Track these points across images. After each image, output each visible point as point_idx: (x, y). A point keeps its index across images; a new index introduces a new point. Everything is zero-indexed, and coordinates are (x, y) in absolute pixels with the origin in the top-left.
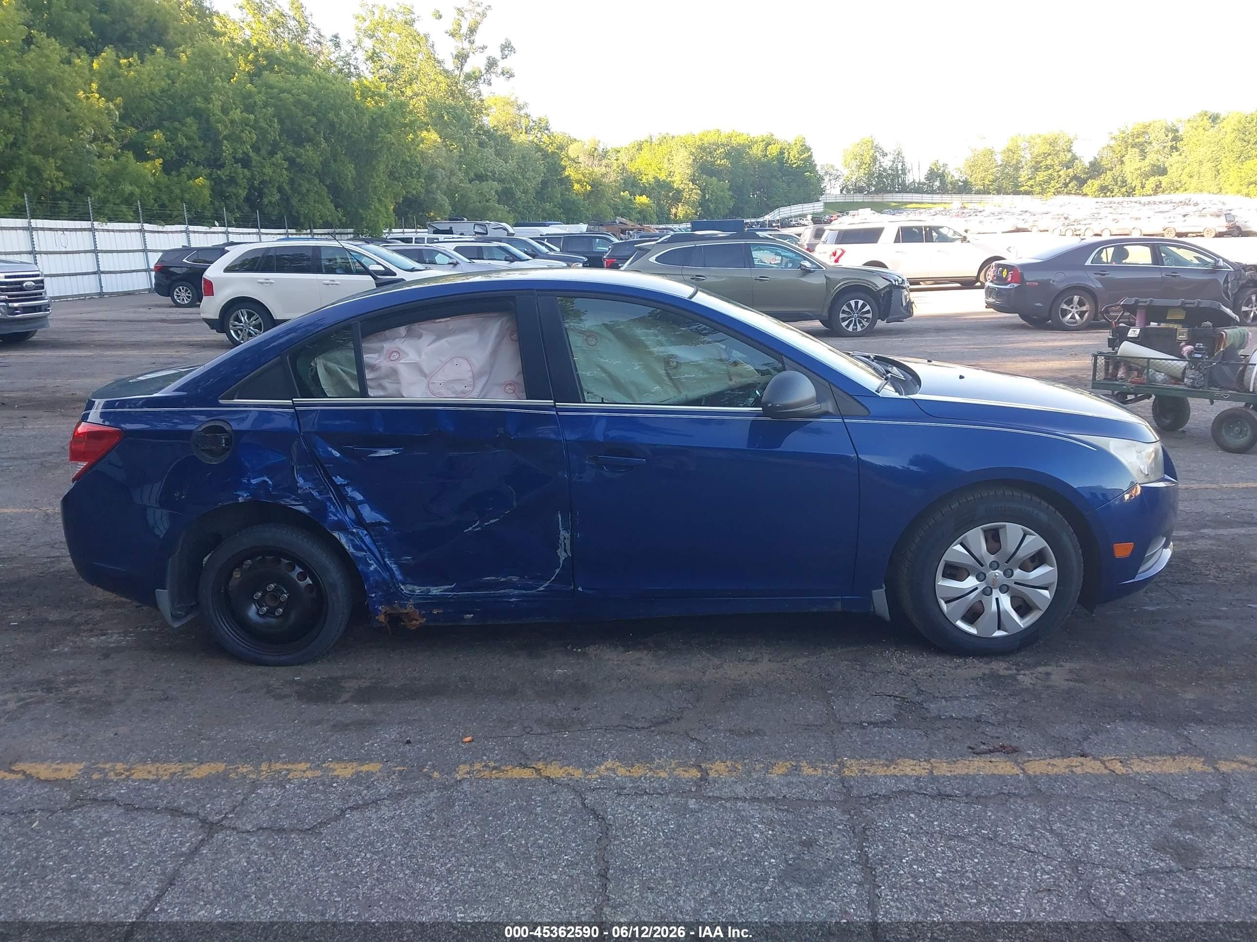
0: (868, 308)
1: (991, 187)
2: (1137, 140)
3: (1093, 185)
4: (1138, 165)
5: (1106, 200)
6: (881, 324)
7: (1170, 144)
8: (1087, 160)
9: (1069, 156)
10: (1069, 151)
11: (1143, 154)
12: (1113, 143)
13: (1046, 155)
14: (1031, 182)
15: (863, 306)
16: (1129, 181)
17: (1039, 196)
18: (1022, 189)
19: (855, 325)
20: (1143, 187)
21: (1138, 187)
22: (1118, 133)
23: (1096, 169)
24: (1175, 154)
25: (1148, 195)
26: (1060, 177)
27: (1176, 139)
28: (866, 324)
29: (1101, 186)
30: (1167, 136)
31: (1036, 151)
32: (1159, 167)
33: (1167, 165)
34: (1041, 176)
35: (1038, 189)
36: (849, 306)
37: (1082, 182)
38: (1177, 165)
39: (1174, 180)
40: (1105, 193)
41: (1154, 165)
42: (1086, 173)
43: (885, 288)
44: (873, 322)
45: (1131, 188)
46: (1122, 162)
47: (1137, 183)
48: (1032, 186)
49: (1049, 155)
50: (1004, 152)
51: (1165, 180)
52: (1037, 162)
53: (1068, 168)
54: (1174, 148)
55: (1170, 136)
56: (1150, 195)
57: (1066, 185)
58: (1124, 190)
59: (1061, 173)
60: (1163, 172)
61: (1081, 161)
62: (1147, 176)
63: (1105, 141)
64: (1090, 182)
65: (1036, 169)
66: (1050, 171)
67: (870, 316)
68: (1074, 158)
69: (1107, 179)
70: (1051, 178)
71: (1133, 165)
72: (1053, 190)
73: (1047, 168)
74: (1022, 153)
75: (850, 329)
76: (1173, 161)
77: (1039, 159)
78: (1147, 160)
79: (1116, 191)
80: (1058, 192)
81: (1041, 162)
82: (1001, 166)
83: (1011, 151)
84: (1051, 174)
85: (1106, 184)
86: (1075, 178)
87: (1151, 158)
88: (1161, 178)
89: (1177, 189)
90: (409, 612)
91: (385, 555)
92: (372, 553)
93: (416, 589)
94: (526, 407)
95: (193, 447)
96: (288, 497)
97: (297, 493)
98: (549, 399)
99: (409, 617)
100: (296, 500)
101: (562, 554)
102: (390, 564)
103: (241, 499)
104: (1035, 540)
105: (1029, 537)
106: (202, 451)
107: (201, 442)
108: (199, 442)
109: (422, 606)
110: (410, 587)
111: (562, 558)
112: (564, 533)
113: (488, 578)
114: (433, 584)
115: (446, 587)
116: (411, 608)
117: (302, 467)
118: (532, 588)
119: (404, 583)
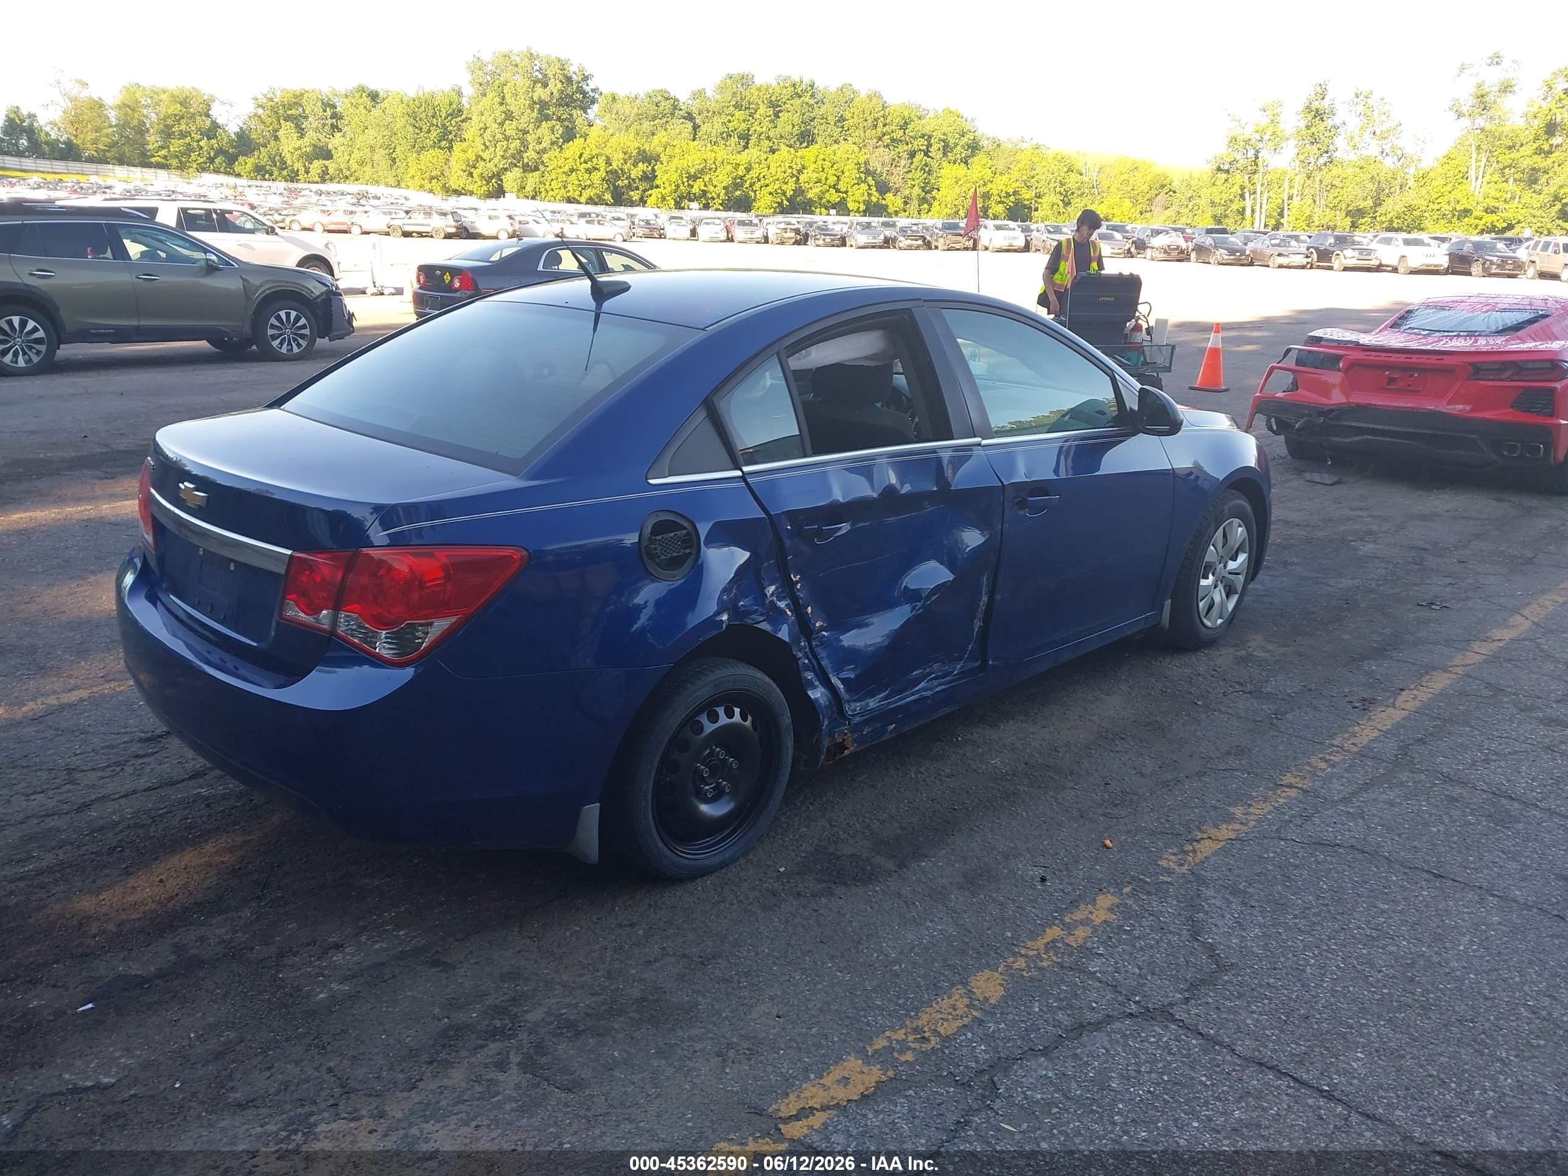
0: (303, 321)
1: (108, 154)
2: (289, 112)
3: (246, 163)
4: (298, 144)
5: (265, 184)
6: (322, 343)
7: (329, 122)
8: (233, 129)
9: (208, 123)
10: (208, 116)
11: (301, 132)
12: (260, 111)
13: (178, 118)
14: (163, 152)
15: (297, 319)
16: (289, 163)
17: (178, 172)
18: (153, 160)
19: (289, 344)
20: (307, 172)
21: (302, 170)
22: (265, 101)
23: (244, 144)
24: (338, 135)
25: (314, 183)
26: (201, 148)
27: (334, 116)
28: (304, 343)
29: (257, 166)
30: (325, 111)
31: (163, 110)
32: (322, 148)
33: (330, 146)
34: (176, 145)
35: (174, 162)
36: (279, 318)
37: (231, 160)
38: (343, 148)
39: (342, 167)
40: (264, 176)
41: (315, 146)
42: (234, 147)
43: (322, 294)
44: (312, 342)
45: (292, 171)
46: (277, 138)
47: (298, 166)
48: (165, 157)
49: (182, 117)
50: (119, 107)
51: (332, 166)
52: (166, 126)
53: (209, 138)
54: (335, 128)
55: (329, 112)
56: (318, 183)
57: (212, 160)
58: (285, 173)
59: (202, 143)
60: (328, 156)
61: (225, 131)
62: (310, 158)
63: (250, 108)
64: (241, 159)
65: (167, 134)
66: (188, 140)
67: (307, 332)
68: (215, 126)
69: (262, 156)
70: (189, 149)
71: (289, 144)
72: (195, 166)
73: (183, 135)
74: (145, 111)
75: (284, 350)
76: (336, 142)
77: (169, 122)
78: (306, 139)
79: (276, 173)
80: (202, 169)
81: (173, 126)
82: (116, 126)
83: (129, 106)
84: (189, 144)
85: (263, 163)
86: (220, 151)
87: (311, 136)
88: (327, 163)
89: (347, 177)
90: (844, 740)
91: (829, 670)
92: (814, 671)
93: (858, 706)
94: (956, 448)
95: (645, 558)
96: (755, 612)
97: (764, 604)
98: (975, 437)
99: (842, 747)
100: (762, 615)
101: (978, 624)
102: (834, 680)
103: (724, 626)
104: (1243, 531)
105: (1240, 529)
106: (656, 564)
107: (659, 549)
108: (656, 549)
109: (856, 728)
110: (853, 705)
111: (976, 629)
112: (985, 599)
113: (916, 672)
114: (872, 694)
115: (882, 695)
116: (846, 734)
117: (766, 564)
118: (949, 674)
119: (849, 702)
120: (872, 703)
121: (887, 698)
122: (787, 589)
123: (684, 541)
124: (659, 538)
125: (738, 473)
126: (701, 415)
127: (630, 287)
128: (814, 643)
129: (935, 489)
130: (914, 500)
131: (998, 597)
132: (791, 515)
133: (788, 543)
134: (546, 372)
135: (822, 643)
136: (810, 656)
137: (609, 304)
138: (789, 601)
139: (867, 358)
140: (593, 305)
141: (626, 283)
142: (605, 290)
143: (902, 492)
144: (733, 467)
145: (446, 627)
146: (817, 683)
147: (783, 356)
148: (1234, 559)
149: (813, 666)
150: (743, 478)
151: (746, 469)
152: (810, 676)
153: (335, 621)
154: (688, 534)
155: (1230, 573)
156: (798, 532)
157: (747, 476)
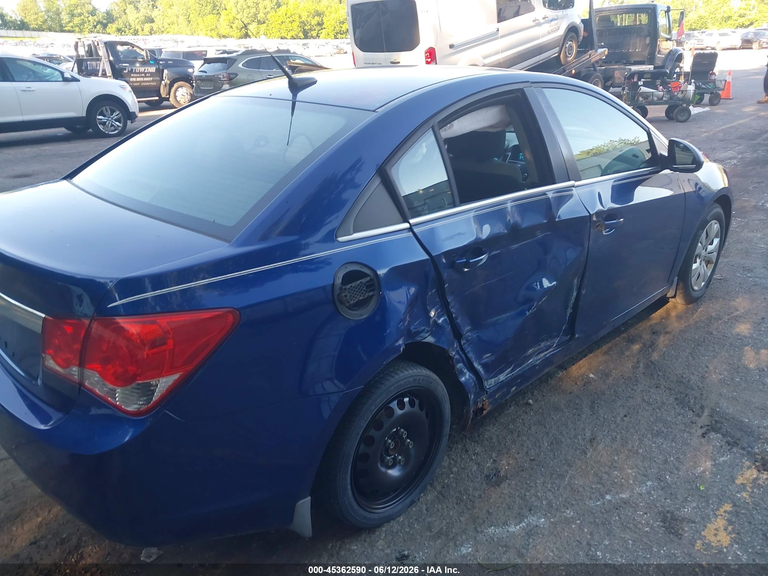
1: (43, 26)
3: (112, 28)
4: (136, 16)
7: (151, 3)
8: (103, 11)
9: (91, 7)
10: (90, 4)
11: (137, 9)
13: (76, 6)
14: (71, 24)
16: (133, 26)
18: (66, 28)
20: (143, 30)
21: (140, 30)
23: (110, 17)
24: (156, 10)
26: (89, 21)
29: (118, 29)
32: (149, 17)
33: (153, 16)
34: (77, 20)
35: (77, 29)
37: (105, 26)
38: (159, 17)
39: (160, 26)
40: (121, 33)
41: (145, 16)
42: (106, 19)
45: (135, 30)
46: (126, 14)
47: (138, 27)
48: (72, 27)
49: (78, 5)
51: (155, 27)
53: (93, 16)
56: (148, 35)
57: (95, 27)
58: (131, 31)
59: (89, 18)
60: (152, 20)
61: (100, 11)
62: (144, 23)
64: (109, 25)
65: (72, 14)
66: (82, 17)
68: (95, 9)
69: (120, 23)
70: (84, 22)
71: (132, 16)
72: (87, 30)
73: (80, 15)
74: (58, 3)
76: (156, 14)
77: (72, 8)
78: (140, 13)
79: (127, 31)
80: (91, 32)
81: (74, 10)
82: (44, 11)
85: (120, 27)
86: (99, 22)
87: (143, 11)
88: (152, 25)
89: (163, 32)
90: (483, 405)
91: (473, 360)
92: (463, 362)
93: (492, 381)
94: (559, 191)
95: (338, 304)
96: (423, 331)
97: (428, 324)
98: (570, 180)
99: (482, 409)
100: (428, 332)
101: (569, 311)
102: (476, 365)
103: (402, 349)
104: (717, 227)
105: (716, 225)
106: (347, 307)
107: (349, 295)
108: (346, 296)
109: (491, 395)
110: (490, 381)
111: (568, 315)
112: (575, 294)
113: (530, 351)
114: (502, 371)
115: (508, 370)
116: (484, 401)
117: (430, 294)
118: (550, 347)
119: (487, 380)
120: (502, 377)
121: (512, 371)
122: (445, 309)
123: (368, 287)
124: (348, 286)
125: (406, 225)
126: (377, 181)
127: (317, 81)
128: (462, 342)
129: (545, 221)
130: (531, 230)
131: (584, 292)
132: (448, 254)
133: (445, 275)
134: (262, 143)
135: (468, 341)
136: (461, 353)
137: (302, 95)
138: (446, 317)
139: (491, 127)
140: (290, 95)
141: (313, 78)
142: (299, 85)
143: (524, 226)
144: (402, 220)
145: (170, 384)
146: (465, 371)
147: (436, 128)
148: (711, 244)
149: (462, 359)
150: (411, 229)
151: (412, 221)
152: (460, 365)
153: (82, 375)
154: (371, 280)
155: (709, 253)
156: (452, 265)
157: (413, 228)
